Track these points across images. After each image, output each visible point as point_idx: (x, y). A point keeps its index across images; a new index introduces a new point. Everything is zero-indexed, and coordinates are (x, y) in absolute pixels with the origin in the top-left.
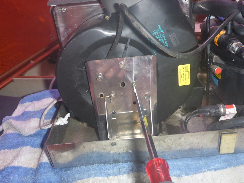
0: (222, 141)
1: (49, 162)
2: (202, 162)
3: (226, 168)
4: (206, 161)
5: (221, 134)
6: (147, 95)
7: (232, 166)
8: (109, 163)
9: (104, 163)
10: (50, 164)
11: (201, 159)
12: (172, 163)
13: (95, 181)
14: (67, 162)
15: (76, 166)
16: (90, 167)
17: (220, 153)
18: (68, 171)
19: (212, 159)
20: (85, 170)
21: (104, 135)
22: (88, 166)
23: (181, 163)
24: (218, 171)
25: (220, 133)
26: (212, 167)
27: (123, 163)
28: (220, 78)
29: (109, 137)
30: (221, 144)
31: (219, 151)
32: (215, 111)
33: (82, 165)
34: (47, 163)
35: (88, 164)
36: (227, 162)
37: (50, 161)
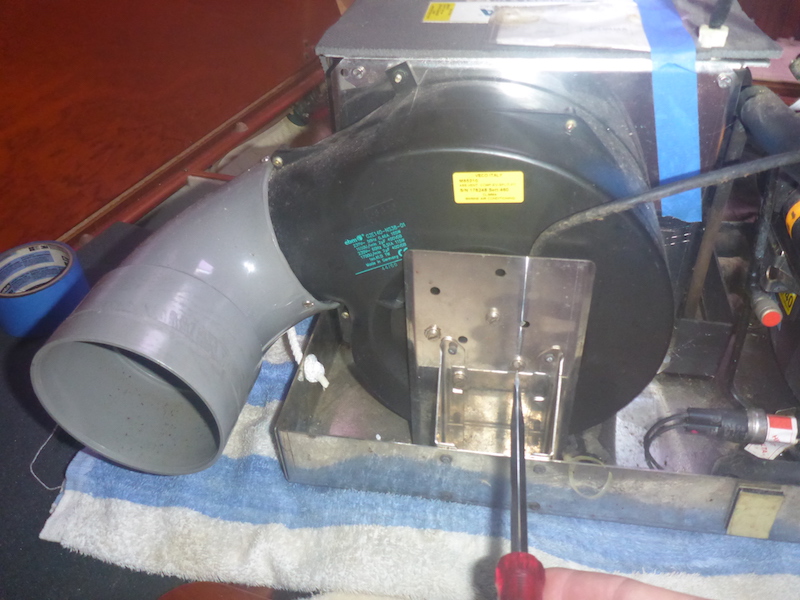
0: (740, 506)
1: (276, 458)
2: (674, 544)
3: (737, 573)
4: (687, 543)
5: (740, 489)
6: (555, 353)
7: (751, 572)
8: (426, 495)
9: (415, 494)
10: (277, 466)
11: (673, 535)
12: (592, 531)
13: (386, 536)
14: (318, 467)
15: (342, 488)
16: (379, 497)
17: (728, 532)
18: (323, 495)
19: (702, 541)
20: (364, 503)
21: (424, 432)
22: (373, 494)
23: (614, 535)
24: (709, 578)
25: (737, 485)
26: (699, 564)
27: (463, 506)
28: (788, 313)
29: (436, 442)
30: (735, 513)
31: (726, 528)
32: (734, 428)
33: (359, 488)
34: (271, 460)
35: (372, 488)
36: (744, 556)
37: (279, 457)
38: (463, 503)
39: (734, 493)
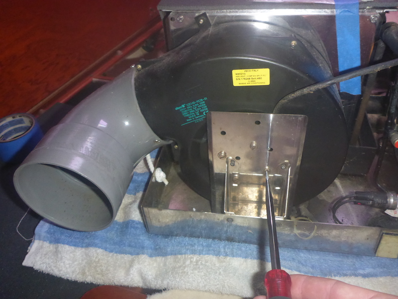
0: (383, 242)
1: (142, 221)
2: (348, 261)
3: (381, 276)
4: (355, 261)
5: (383, 233)
6: (286, 164)
7: (389, 276)
8: (220, 239)
9: (214, 238)
10: (143, 225)
11: (347, 257)
12: (306, 256)
13: (200, 260)
14: (164, 225)
15: (176, 236)
16: (195, 240)
17: (376, 255)
18: (166, 239)
19: (363, 260)
20: (188, 244)
21: (218, 206)
22: (192, 239)
23: (317, 257)
24: (367, 279)
25: (381, 231)
26: (361, 272)
27: (239, 244)
29: (225, 211)
30: (380, 245)
31: (375, 253)
32: (380, 202)
33: (185, 236)
34: (140, 223)
35: (192, 235)
36: (384, 268)
38: (239, 242)
39: (379, 235)
